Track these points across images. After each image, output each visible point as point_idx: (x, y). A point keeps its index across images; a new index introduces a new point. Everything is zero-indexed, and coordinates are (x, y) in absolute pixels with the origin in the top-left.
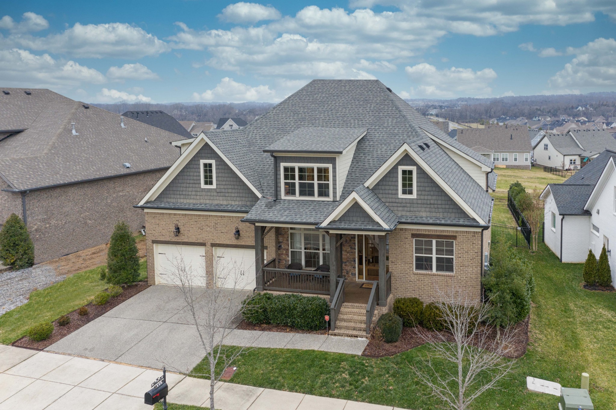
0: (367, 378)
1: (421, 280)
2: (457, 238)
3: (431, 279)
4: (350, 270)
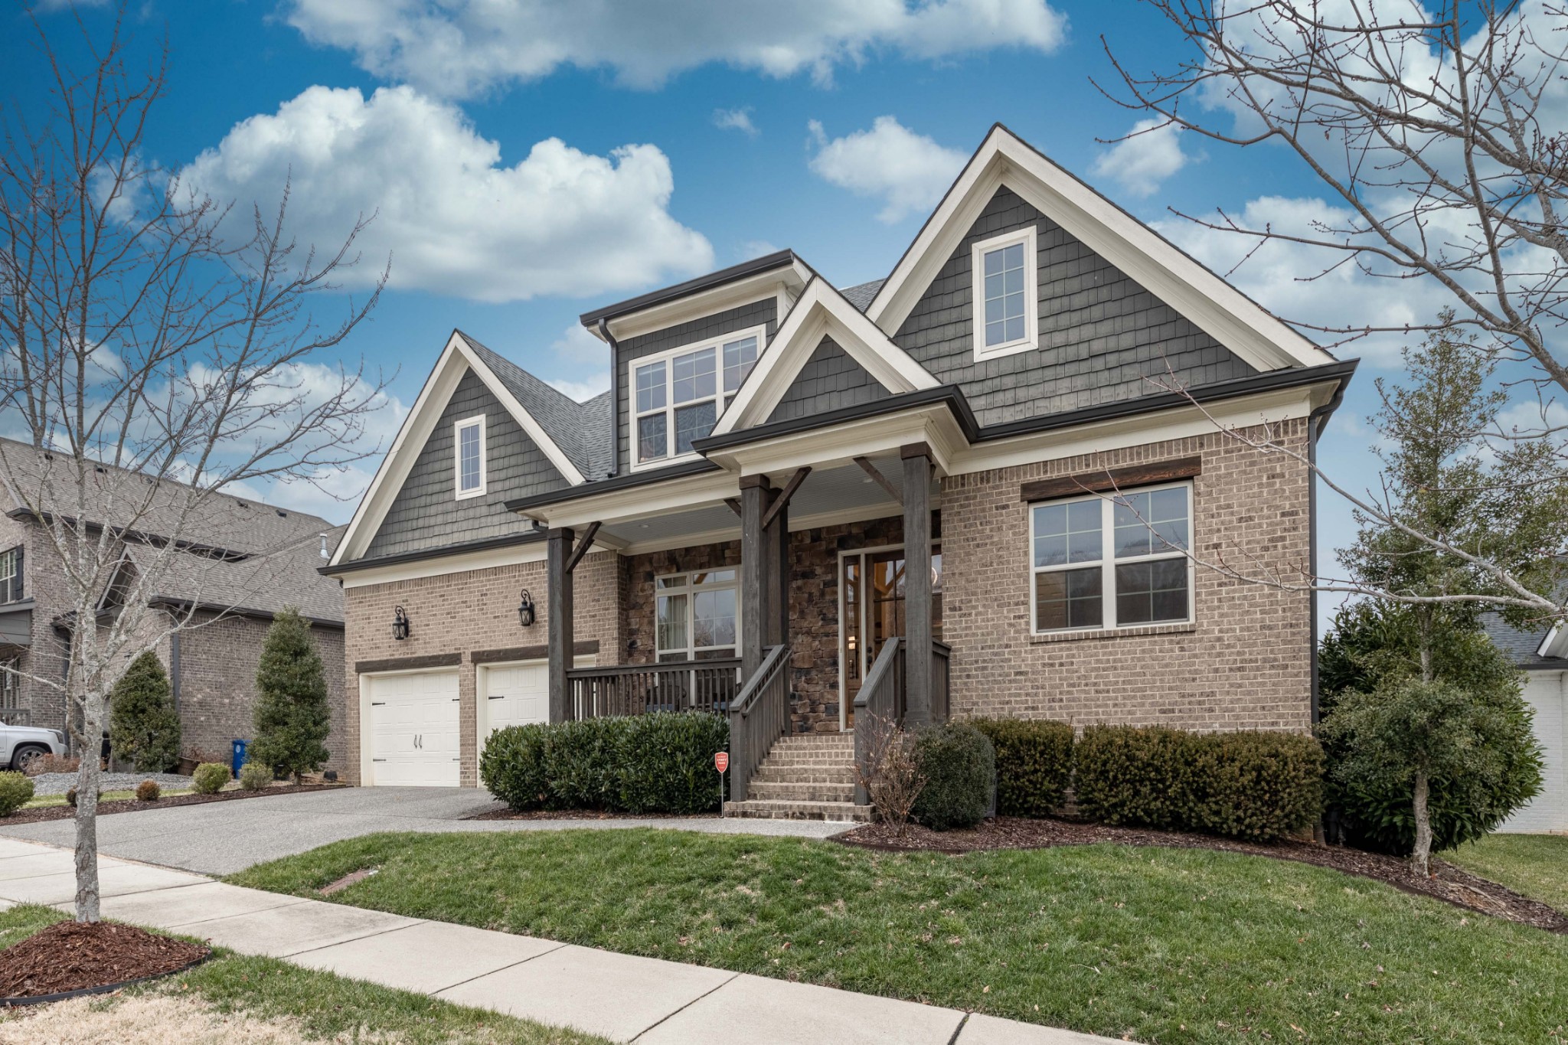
0: (840, 903)
1: (1061, 665)
2: (1203, 467)
3: (1096, 655)
4: (822, 696)
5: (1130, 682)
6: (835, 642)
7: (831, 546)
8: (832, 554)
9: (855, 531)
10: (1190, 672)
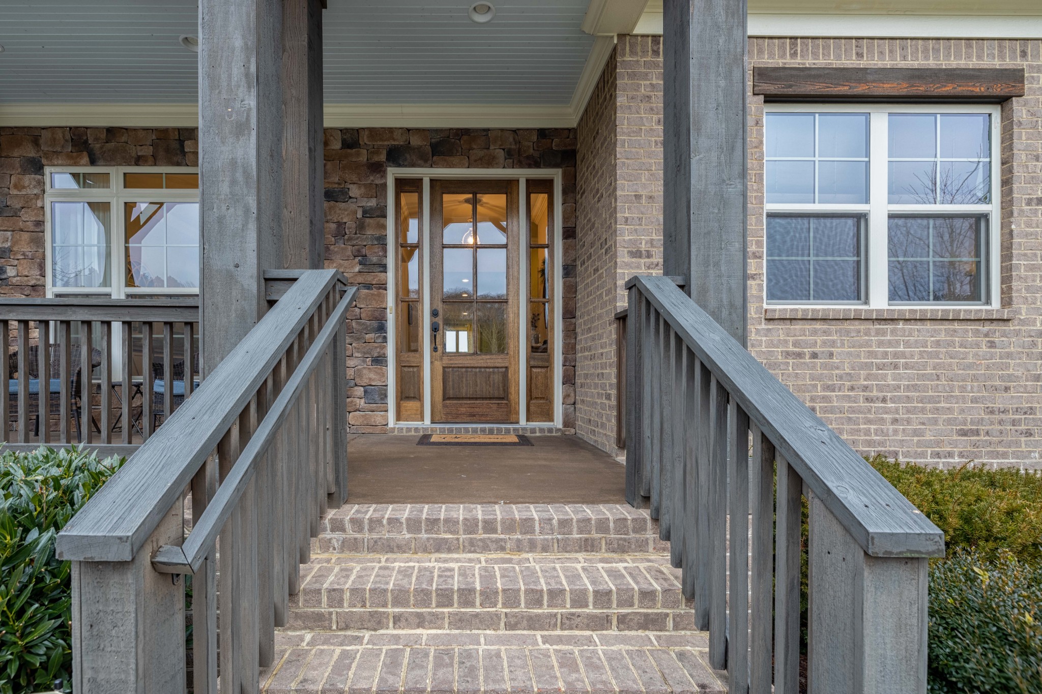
1: (814, 356)
2: (1027, 86)
3: (868, 344)
4: (359, 373)
5: (915, 388)
6: (383, 298)
7: (376, 159)
8: (378, 168)
9: (415, 141)
10: (1001, 378)
